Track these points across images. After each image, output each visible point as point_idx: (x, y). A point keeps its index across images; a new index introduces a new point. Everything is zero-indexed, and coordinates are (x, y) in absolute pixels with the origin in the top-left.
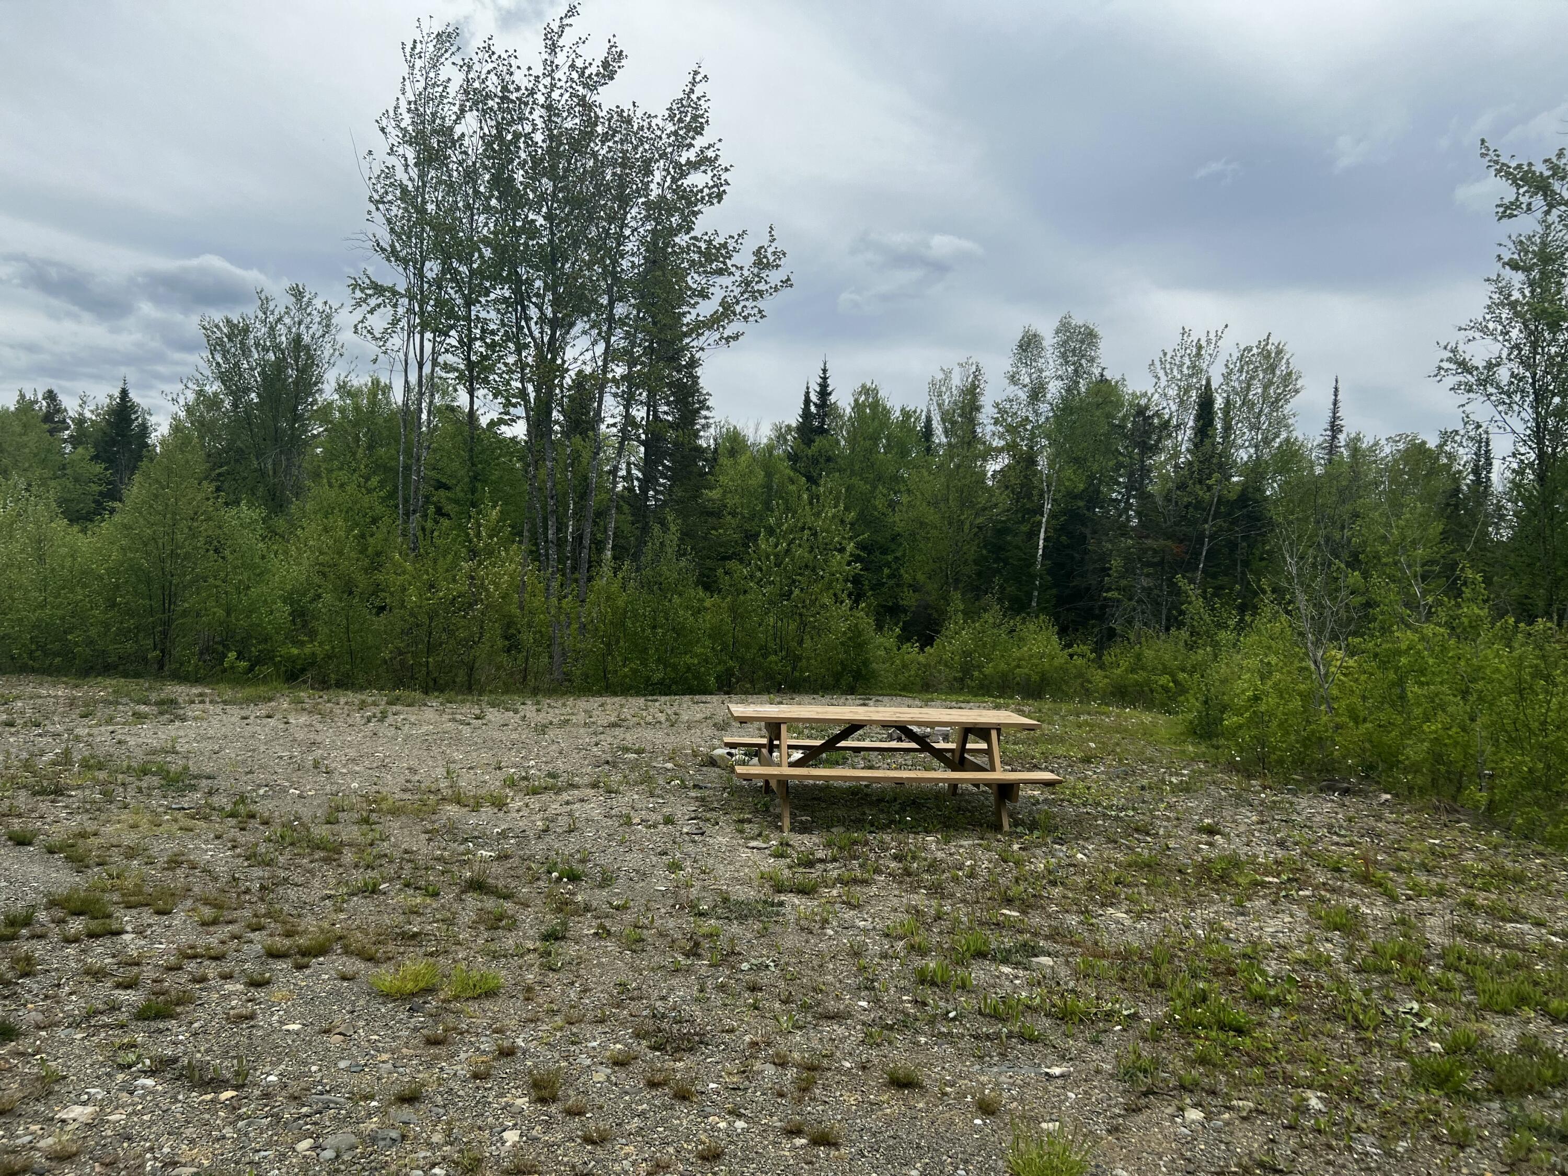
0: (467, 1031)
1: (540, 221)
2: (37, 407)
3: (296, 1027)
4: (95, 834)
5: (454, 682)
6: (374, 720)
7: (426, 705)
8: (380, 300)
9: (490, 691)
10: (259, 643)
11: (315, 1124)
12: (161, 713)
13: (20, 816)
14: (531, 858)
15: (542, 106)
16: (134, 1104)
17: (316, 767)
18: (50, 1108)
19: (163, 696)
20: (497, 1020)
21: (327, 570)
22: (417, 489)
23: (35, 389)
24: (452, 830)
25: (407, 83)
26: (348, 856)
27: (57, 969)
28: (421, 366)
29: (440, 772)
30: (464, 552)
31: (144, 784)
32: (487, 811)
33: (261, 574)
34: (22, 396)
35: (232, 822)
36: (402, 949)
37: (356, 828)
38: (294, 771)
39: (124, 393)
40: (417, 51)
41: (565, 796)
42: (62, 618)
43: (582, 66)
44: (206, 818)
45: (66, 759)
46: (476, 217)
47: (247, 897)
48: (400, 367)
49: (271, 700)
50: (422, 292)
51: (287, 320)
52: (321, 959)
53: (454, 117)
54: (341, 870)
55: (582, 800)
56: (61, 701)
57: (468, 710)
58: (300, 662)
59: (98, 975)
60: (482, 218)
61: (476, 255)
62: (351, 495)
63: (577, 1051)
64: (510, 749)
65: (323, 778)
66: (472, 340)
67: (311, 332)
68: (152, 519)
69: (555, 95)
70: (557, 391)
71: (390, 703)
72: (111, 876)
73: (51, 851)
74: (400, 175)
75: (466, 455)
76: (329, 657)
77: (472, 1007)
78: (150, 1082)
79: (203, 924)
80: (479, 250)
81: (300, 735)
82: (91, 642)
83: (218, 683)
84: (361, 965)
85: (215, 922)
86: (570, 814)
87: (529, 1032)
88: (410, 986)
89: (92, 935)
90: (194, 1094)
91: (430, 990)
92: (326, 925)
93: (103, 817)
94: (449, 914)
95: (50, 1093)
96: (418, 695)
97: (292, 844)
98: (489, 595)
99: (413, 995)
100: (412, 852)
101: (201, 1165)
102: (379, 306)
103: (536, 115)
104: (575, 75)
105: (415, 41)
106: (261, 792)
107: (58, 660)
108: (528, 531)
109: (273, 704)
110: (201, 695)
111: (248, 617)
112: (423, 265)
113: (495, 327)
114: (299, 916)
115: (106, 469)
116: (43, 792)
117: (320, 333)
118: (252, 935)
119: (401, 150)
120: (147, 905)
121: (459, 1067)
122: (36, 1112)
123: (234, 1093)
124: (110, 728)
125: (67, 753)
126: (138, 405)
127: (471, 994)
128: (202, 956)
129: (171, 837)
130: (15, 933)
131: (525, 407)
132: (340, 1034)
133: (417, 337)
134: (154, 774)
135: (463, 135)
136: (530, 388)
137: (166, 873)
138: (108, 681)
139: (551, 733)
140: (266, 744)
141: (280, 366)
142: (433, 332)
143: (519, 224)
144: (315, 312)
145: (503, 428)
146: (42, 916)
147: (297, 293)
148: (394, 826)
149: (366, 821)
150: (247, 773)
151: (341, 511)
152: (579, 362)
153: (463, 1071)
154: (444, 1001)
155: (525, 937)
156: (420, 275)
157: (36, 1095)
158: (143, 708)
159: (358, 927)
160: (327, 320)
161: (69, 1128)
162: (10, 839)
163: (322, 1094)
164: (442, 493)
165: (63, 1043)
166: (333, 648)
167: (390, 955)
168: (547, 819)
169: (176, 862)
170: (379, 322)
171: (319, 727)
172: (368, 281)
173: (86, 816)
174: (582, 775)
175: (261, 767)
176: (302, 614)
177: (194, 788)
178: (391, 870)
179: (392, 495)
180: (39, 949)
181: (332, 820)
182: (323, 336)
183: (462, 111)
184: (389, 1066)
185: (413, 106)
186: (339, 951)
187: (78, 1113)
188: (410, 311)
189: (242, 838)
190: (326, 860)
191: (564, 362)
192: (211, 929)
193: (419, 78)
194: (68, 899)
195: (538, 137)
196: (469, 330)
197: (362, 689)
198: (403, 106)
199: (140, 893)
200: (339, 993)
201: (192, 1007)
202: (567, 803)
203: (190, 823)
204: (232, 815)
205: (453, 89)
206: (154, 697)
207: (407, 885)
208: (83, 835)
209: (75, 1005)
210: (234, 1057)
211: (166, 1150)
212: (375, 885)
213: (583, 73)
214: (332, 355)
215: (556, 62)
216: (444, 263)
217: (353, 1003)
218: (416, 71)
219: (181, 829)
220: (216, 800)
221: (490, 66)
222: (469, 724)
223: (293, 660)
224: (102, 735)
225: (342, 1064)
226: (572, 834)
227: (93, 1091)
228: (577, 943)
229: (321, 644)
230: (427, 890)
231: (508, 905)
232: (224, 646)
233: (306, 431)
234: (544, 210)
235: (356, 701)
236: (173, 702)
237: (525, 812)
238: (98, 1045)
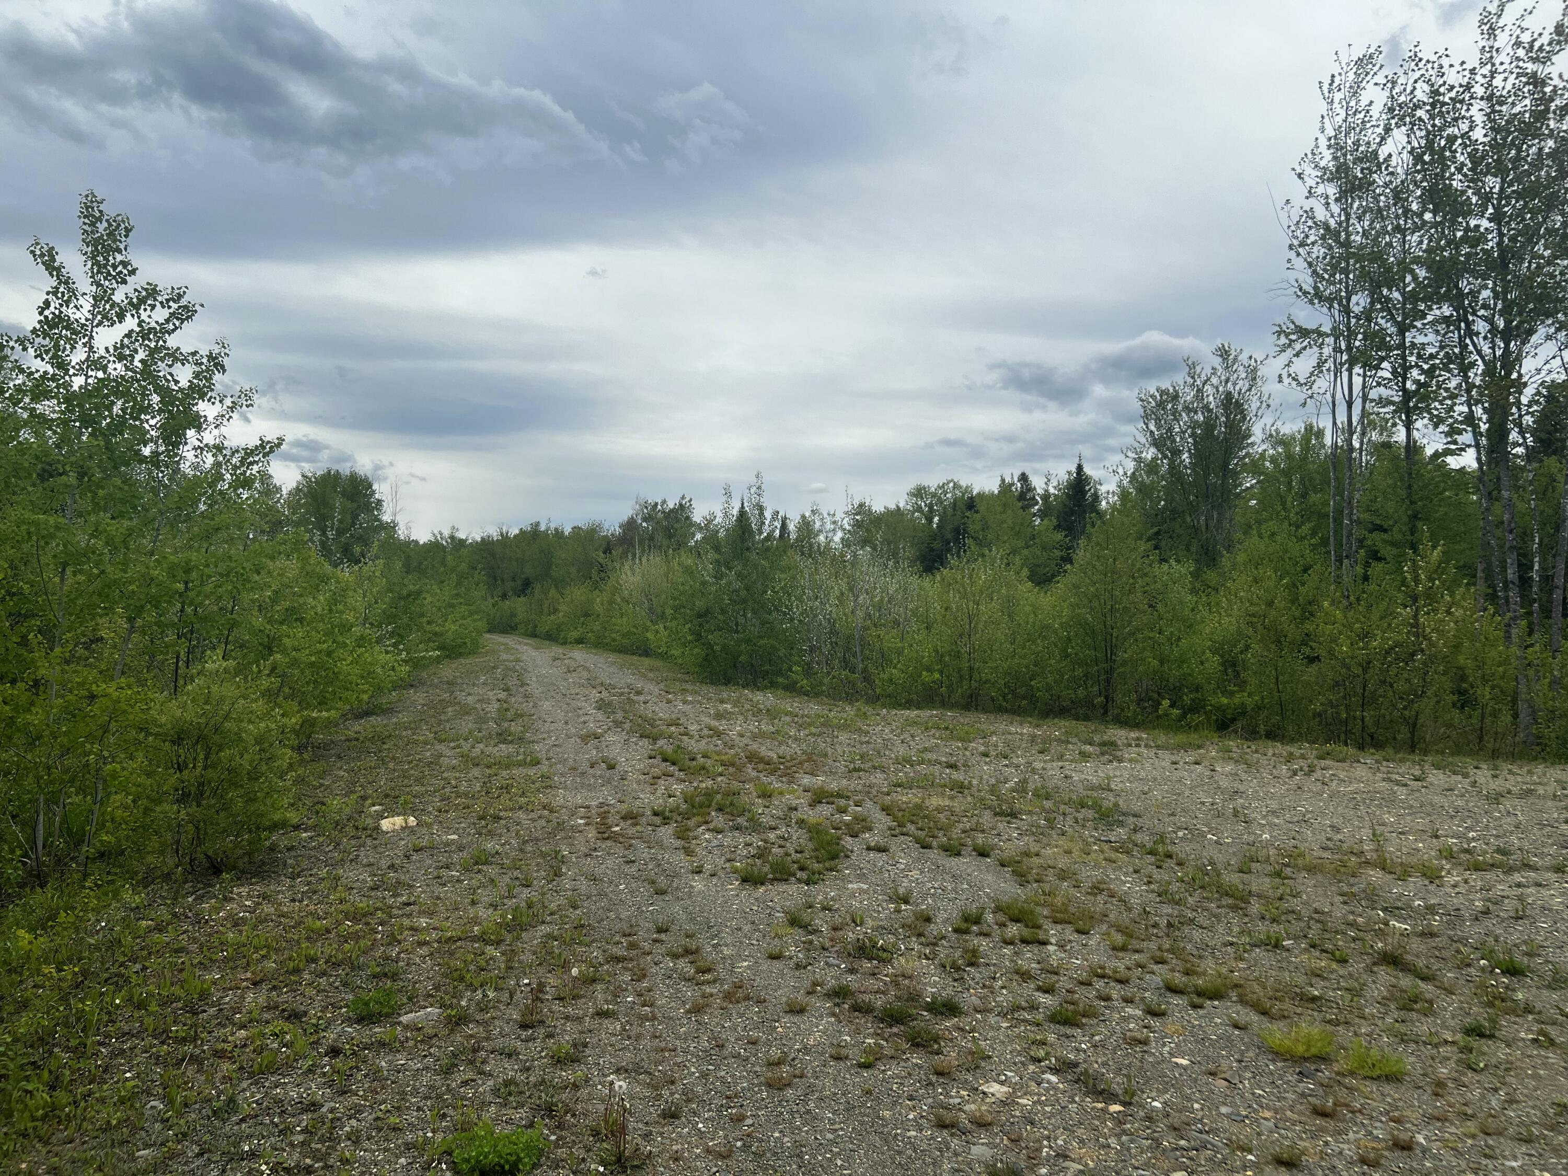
0: (1360, 1111)
1: (1485, 224)
2: (1013, 489)
3: (1184, 1062)
4: (1037, 855)
5: (1395, 739)
6: (1300, 773)
7: (1359, 761)
8: (1306, 343)
9: (1437, 752)
10: (1191, 692)
11: (1191, 1159)
12: (1103, 754)
13: (983, 831)
14: (1462, 940)
15: (1482, 98)
16: (1040, 1095)
17: (1235, 816)
18: (976, 1079)
19: (1106, 738)
20: (1397, 1108)
21: (1255, 620)
22: (1350, 534)
23: (1011, 474)
24: (1371, 897)
25: (1326, 120)
26: (1255, 907)
27: (994, 965)
28: (1350, 404)
29: (1366, 834)
30: (1400, 598)
31: (1080, 816)
32: (1415, 881)
33: (1190, 626)
34: (1003, 480)
35: (1151, 859)
36: (1299, 1010)
37: (1267, 880)
38: (1214, 817)
39: (1080, 468)
40: (1335, 85)
41: (1517, 877)
42: (1027, 667)
43: (1530, 39)
44: (1128, 852)
45: (1022, 788)
46: (1408, 238)
47: (1155, 931)
48: (1327, 409)
49: (1200, 747)
50: (1349, 328)
51: (1215, 380)
52: (1216, 1003)
53: (1378, 140)
54: (1246, 920)
55: (1539, 885)
56: (1025, 737)
57: (1406, 770)
58: (1230, 711)
59: (1025, 976)
60: (1415, 238)
61: (1408, 278)
62: (1282, 544)
63: (1491, 1166)
64: (1452, 817)
65: (1241, 827)
66: (1406, 368)
67: (1237, 388)
68: (1095, 578)
69: (1498, 81)
70: (1514, 410)
71: (1320, 758)
72: (1044, 893)
73: (1003, 865)
74: (1321, 214)
75: (1404, 493)
76: (1259, 708)
77: (1370, 1087)
78: (1054, 1079)
79: (1114, 949)
80: (1412, 272)
81: (1224, 783)
82: (1049, 688)
83: (1154, 728)
84: (1254, 1017)
85: (1124, 949)
86: (1521, 898)
87: (1435, 1130)
88: (1301, 1049)
89: (1024, 941)
90: (1088, 1099)
91: (1323, 1059)
92: (1224, 970)
93: (1045, 840)
94: (1356, 984)
95: (977, 1067)
96: (1351, 751)
97: (1202, 887)
98: (1432, 644)
99: (1306, 1059)
100: (1323, 913)
101: (1087, 1164)
102: (1305, 348)
103: (1474, 111)
104: (1521, 53)
105: (1333, 76)
106: (1180, 834)
107: (1024, 702)
108: (1483, 571)
109: (1202, 751)
110: (1138, 739)
111: (1180, 667)
112: (1349, 300)
113: (1434, 351)
114: (1200, 957)
115: (1066, 536)
116: (1001, 814)
117: (1247, 386)
118: (1155, 967)
119: (1321, 190)
120: (1070, 923)
121: (1345, 1146)
122: (966, 1080)
123: (1122, 1108)
124: (1060, 764)
125: (1025, 781)
126: (1091, 478)
127: (1370, 1073)
128: (1109, 977)
129: (1097, 866)
130: (968, 929)
131: (1474, 432)
132: (1225, 1080)
133: (1345, 375)
134: (1089, 807)
135: (1390, 155)
136: (1478, 411)
137: (1089, 897)
138: (1063, 723)
139: (1507, 804)
140: (1191, 789)
141: (1209, 426)
142: (1364, 367)
143: (1459, 234)
144: (1241, 368)
145: (1449, 459)
146: (989, 917)
147: (1224, 353)
148: (1307, 885)
149: (1278, 874)
150: (1170, 815)
151: (1271, 561)
152: (1543, 373)
153: (1349, 1151)
154: (1338, 1073)
155: (1444, 1026)
156: (1347, 311)
157: (966, 1066)
158: (1088, 748)
159: (1257, 979)
160: (1253, 375)
161: (988, 1100)
162: (974, 850)
163: (1201, 1132)
164: (1377, 535)
165: (992, 1027)
166: (1262, 698)
167: (1286, 1013)
168: (1489, 900)
169: (1098, 888)
170: (1304, 365)
171: (1244, 776)
172: (1292, 326)
173: (1032, 839)
174: (1542, 855)
175: (1183, 810)
176: (1234, 665)
177: (1121, 824)
178: (1296, 927)
179: (1325, 542)
180: (984, 944)
181: (1245, 869)
182: (1250, 390)
183: (1388, 130)
184: (1271, 1124)
185: (1333, 141)
186: (1234, 999)
187: (996, 1089)
188: (1337, 350)
189: (1157, 875)
190: (1235, 908)
191: (1520, 376)
192: (1120, 954)
193: (1338, 110)
194: (1008, 908)
195: (1478, 134)
196: (1404, 358)
197: (1292, 741)
198: (1323, 143)
199: (1066, 911)
200: (1229, 1039)
201: (1096, 1021)
202: (1519, 885)
203: (1114, 855)
204: (1151, 853)
205: (1375, 111)
206: (1097, 738)
207: (1314, 946)
208: (1027, 854)
209: (1004, 998)
210: (1125, 1075)
211: (1060, 1142)
212: (1277, 940)
213: (1532, 47)
214: (1259, 408)
215: (1496, 45)
216: (1372, 294)
217: (1242, 1053)
218: (1336, 105)
219: (1105, 859)
220: (1139, 838)
221: (1417, 74)
222: (1406, 785)
223: (1220, 708)
224: (1054, 771)
225: (1224, 1110)
226: (1520, 922)
227: (1009, 1074)
228: (1508, 1046)
229: (1250, 695)
230: (1333, 954)
231: (1427, 988)
232: (1159, 694)
233: (1241, 484)
234: (1491, 210)
235: (1285, 754)
236: (1112, 744)
237: (1462, 889)
238: (1019, 1036)
